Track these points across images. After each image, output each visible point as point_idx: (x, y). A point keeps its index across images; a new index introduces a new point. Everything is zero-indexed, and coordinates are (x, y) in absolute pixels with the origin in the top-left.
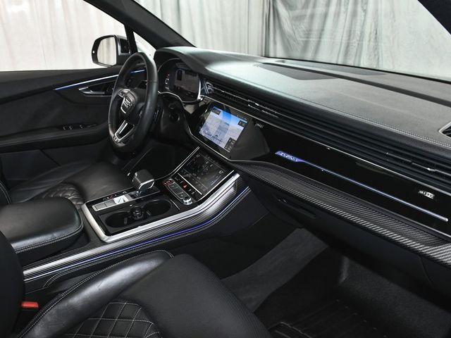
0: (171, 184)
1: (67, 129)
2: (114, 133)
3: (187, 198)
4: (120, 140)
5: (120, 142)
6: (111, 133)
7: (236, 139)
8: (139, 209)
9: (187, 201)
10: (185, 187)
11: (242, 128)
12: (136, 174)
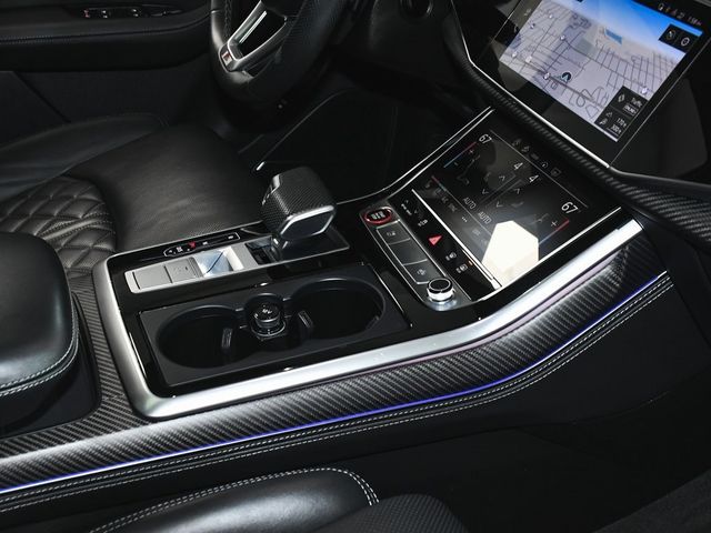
0: (389, 224)
1: (96, 15)
2: (225, 39)
3: (440, 286)
4: (239, 61)
5: (239, 69)
6: (216, 37)
7: (647, 93)
8: (275, 303)
9: (441, 296)
10: (434, 241)
11: (678, 56)
12: (276, 180)
